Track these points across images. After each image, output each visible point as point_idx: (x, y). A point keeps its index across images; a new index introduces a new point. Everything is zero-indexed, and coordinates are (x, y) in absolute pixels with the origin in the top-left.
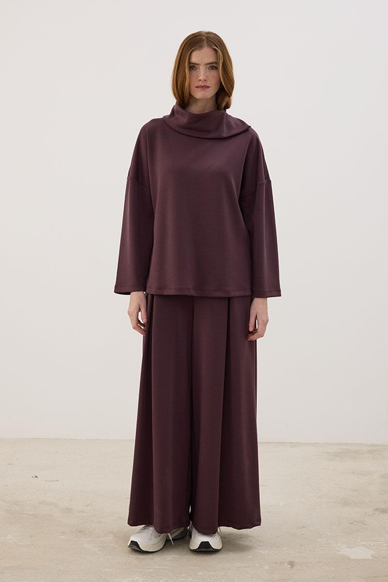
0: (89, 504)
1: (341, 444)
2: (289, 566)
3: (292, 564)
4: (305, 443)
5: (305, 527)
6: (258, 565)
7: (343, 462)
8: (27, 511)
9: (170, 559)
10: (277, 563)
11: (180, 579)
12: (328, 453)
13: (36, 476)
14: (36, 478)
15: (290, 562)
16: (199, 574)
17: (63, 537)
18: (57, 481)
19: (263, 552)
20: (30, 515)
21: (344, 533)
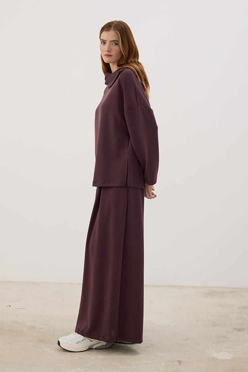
0: (46, 324)
1: (211, 287)
2: (178, 363)
3: (180, 362)
4: (188, 286)
5: (188, 339)
6: (158, 362)
7: (212, 298)
8: (5, 327)
9: (101, 358)
10: (170, 361)
11: (108, 370)
12: (203, 293)
13: (10, 306)
14: (9, 306)
15: (179, 361)
16: (120, 368)
17: (30, 344)
18: (24, 309)
19: (161, 355)
20: (7, 330)
21: (214, 343)
